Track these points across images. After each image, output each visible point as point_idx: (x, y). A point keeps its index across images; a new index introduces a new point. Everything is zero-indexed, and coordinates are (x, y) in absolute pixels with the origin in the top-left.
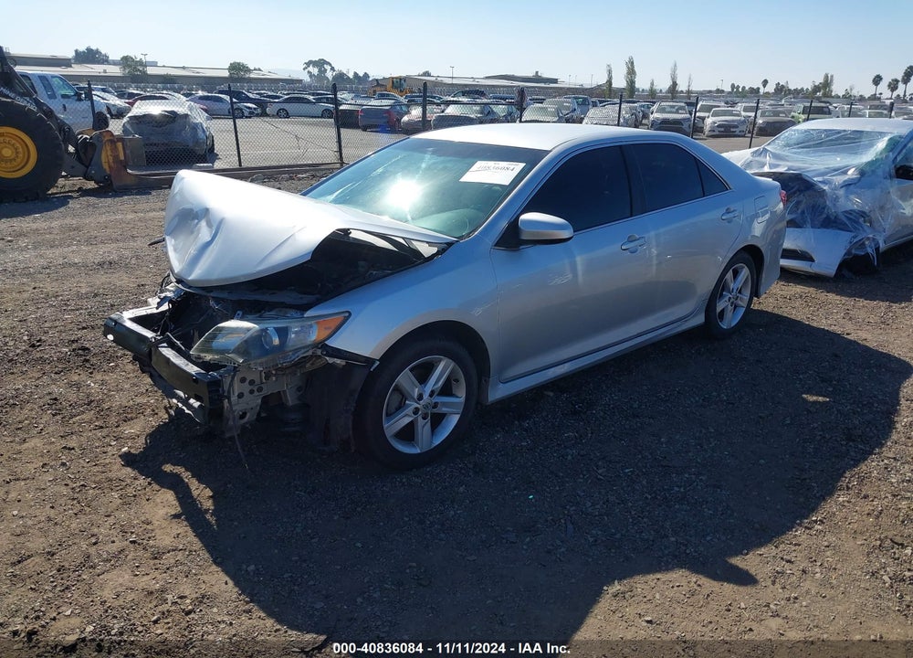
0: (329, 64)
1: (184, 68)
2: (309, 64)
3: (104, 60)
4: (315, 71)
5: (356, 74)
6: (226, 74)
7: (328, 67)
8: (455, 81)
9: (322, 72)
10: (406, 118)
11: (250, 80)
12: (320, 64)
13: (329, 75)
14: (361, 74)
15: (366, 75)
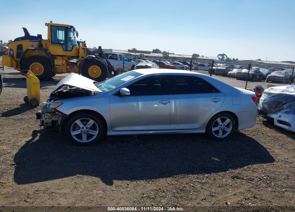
0: (226, 55)
1: (180, 55)
2: (219, 55)
3: (160, 52)
4: (221, 57)
5: (234, 59)
6: (191, 57)
7: (225, 56)
8: (267, 62)
9: (223, 57)
10: (229, 72)
11: (198, 59)
12: (223, 55)
13: (225, 58)
14: (236, 59)
15: (237, 59)
